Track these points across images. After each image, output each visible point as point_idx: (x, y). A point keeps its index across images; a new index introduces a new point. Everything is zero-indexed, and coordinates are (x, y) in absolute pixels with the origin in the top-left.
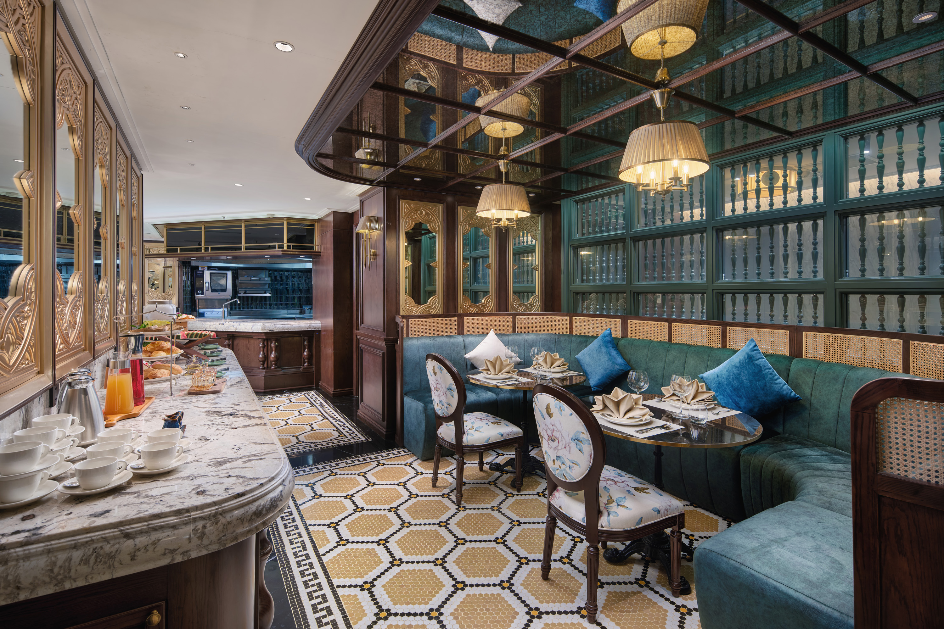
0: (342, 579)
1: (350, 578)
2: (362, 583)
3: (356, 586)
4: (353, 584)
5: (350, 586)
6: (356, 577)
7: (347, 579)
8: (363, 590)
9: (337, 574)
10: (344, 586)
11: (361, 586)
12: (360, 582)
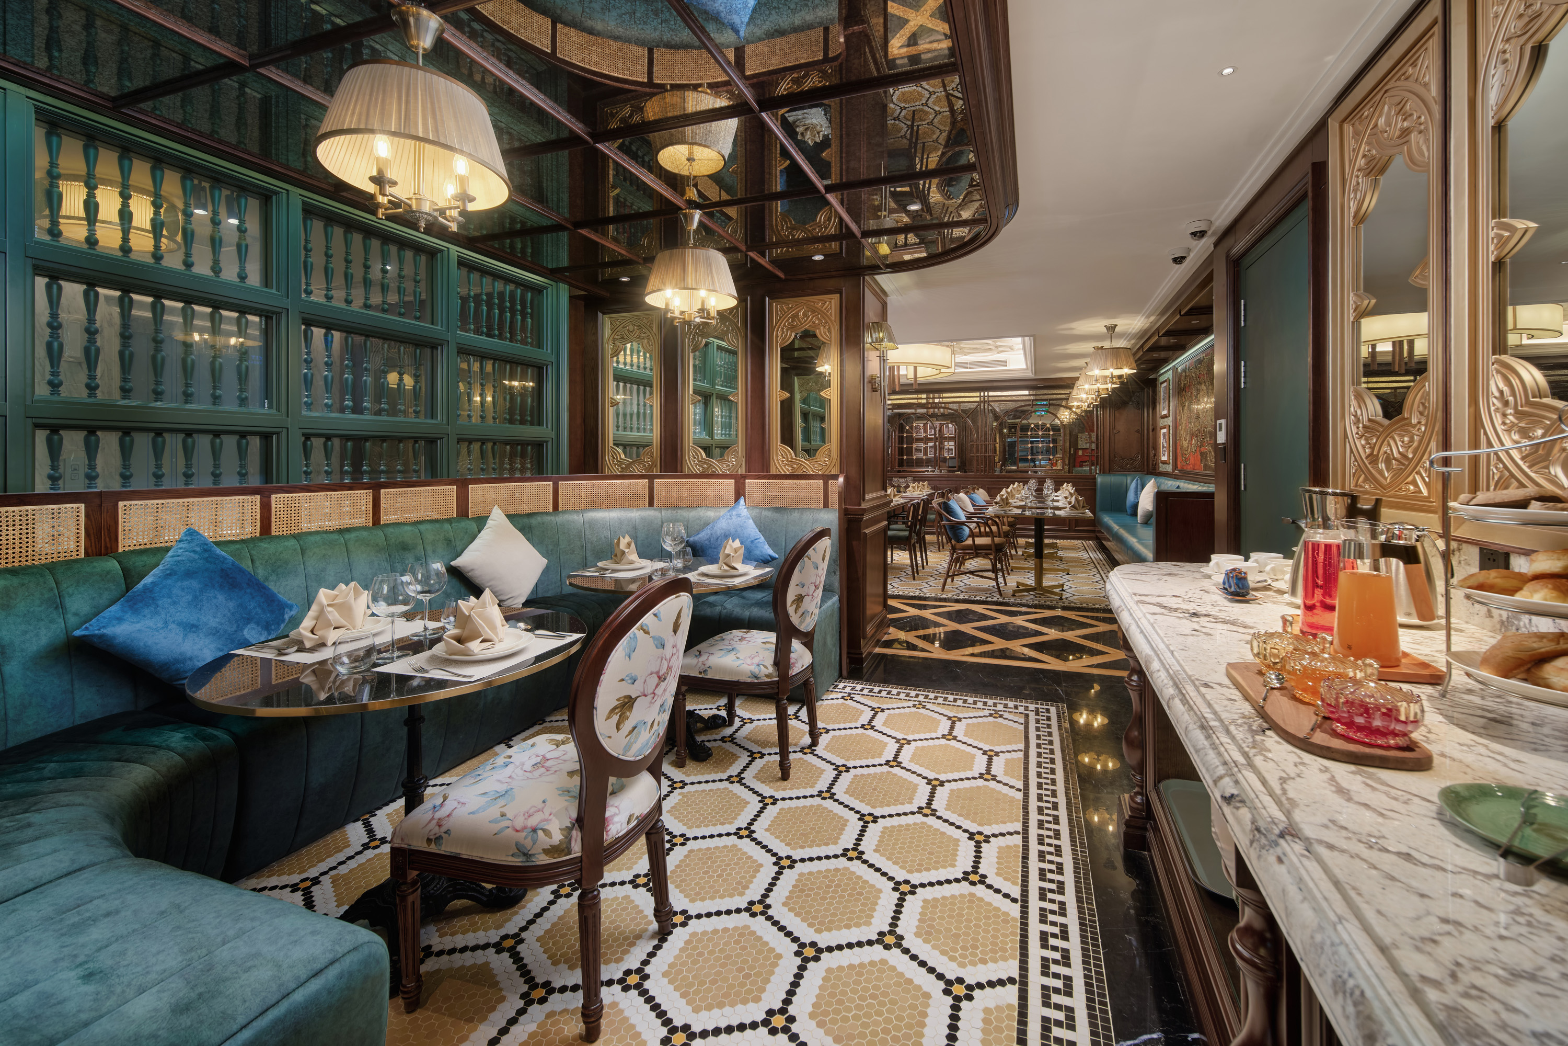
0: (1004, 909)
1: (990, 904)
2: (979, 886)
3: (989, 887)
4: (991, 891)
5: (998, 891)
6: (981, 899)
7: (995, 904)
8: (984, 876)
9: (1006, 921)
10: (1006, 896)
11: (982, 882)
12: (980, 890)
